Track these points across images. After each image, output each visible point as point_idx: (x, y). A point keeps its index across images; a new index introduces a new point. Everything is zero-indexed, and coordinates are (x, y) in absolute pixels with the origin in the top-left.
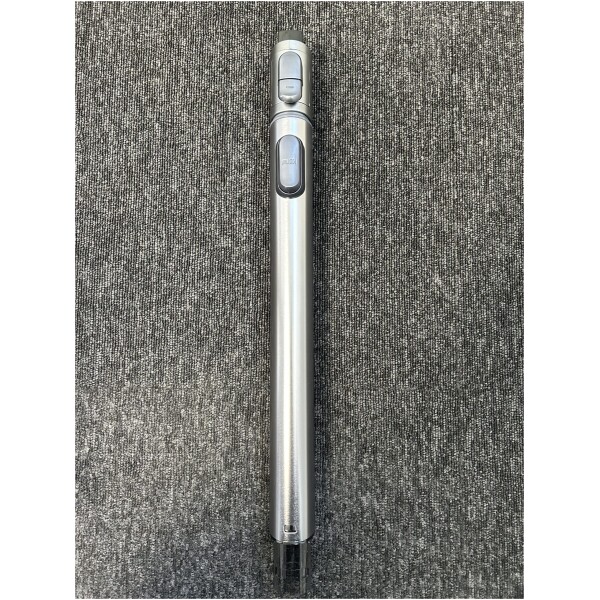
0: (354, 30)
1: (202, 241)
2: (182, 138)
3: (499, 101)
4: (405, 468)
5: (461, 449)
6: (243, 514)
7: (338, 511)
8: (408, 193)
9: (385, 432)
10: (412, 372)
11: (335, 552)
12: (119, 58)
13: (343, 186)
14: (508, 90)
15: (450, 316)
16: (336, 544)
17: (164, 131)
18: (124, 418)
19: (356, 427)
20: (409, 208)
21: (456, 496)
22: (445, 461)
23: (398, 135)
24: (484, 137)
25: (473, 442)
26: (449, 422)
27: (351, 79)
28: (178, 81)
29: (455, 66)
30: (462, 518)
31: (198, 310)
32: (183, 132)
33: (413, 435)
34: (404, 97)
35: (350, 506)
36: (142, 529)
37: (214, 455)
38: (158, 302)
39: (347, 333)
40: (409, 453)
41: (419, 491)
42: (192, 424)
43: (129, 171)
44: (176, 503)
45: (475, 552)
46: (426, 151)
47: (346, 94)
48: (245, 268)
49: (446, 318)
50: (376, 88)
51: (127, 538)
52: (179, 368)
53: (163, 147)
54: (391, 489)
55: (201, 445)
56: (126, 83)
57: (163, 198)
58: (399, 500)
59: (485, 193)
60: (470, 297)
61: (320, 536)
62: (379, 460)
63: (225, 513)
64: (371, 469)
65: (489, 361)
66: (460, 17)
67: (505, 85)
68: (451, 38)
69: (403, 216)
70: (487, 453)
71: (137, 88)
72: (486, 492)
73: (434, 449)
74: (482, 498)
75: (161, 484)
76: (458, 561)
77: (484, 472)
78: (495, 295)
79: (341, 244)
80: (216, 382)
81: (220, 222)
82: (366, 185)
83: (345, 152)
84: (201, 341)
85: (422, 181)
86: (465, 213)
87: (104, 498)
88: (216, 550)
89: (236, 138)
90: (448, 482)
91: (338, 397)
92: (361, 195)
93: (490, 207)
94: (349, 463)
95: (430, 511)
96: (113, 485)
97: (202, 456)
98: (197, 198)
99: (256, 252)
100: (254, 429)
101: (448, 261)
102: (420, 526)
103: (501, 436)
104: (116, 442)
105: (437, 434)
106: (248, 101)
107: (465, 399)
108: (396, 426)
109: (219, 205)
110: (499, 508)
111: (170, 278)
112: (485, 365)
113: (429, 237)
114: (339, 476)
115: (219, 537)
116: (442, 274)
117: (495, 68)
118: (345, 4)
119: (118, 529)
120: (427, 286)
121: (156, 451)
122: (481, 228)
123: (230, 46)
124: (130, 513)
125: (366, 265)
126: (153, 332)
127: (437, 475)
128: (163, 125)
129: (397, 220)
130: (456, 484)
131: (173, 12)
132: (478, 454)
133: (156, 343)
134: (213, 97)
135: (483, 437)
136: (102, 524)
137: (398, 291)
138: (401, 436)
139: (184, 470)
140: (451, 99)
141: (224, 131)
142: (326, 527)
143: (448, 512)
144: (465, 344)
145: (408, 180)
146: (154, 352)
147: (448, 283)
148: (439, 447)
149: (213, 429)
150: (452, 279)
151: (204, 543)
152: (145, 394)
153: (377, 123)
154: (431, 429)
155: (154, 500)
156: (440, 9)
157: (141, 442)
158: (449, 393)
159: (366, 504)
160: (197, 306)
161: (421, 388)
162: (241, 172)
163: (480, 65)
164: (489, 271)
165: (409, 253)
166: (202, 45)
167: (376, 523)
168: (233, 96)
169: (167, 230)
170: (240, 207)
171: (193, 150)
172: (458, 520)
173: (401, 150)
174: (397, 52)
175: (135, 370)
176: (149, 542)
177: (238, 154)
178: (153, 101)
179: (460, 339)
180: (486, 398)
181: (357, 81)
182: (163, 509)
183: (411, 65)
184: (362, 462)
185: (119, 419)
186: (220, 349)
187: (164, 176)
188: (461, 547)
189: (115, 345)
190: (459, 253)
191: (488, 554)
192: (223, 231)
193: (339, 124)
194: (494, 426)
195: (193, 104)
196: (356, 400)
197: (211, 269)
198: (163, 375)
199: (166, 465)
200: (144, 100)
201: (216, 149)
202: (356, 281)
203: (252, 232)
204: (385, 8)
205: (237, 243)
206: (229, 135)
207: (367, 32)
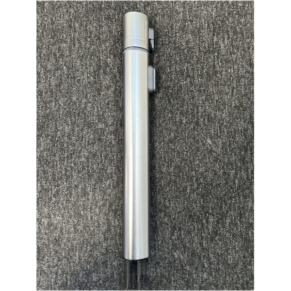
0: (163, 16)
1: (89, 125)
2: (78, 74)
3: (238, 49)
4: (196, 238)
5: (224, 227)
6: (114, 263)
7: (162, 261)
8: (193, 98)
9: (185, 220)
10: (198, 189)
11: (161, 281)
12: (45, 34)
13: (160, 95)
14: (242, 44)
15: (216, 159)
16: (162, 277)
17: (69, 71)
18: (53, 216)
19: (170, 217)
20: (194, 105)
21: (222, 251)
22: (216, 233)
23: (187, 68)
24: (231, 68)
25: (230, 223)
26: (217, 213)
27: (162, 41)
28: (75, 45)
29: (215, 32)
30: (225, 263)
31: (88, 161)
32: (78, 71)
33: (199, 221)
34: (189, 49)
35: (168, 258)
36: (63, 272)
37: (99, 234)
38: (68, 157)
39: (164, 170)
40: (197, 230)
41: (203, 249)
42: (87, 219)
43: (51, 91)
44: (80, 259)
45: (233, 279)
46: (201, 76)
48: (111, 138)
49: (214, 161)
50: (175, 45)
51: (56, 277)
52: (79, 190)
53: (68, 78)
54: (189, 249)
55: (92, 229)
56: (49, 47)
57: (69, 104)
58: (193, 254)
59: (232, 96)
60: (226, 149)
61: (154, 273)
62: (182, 233)
63: (105, 263)
64: (178, 239)
65: (237, 182)
66: (216, 7)
67: (240, 41)
68: (212, 18)
69: (191, 109)
70: (237, 229)
71: (54, 49)
72: (237, 249)
73: (210, 227)
74: (235, 252)
75: (72, 249)
76: (224, 284)
77: (236, 238)
78: (239, 148)
79: (160, 125)
80: (99, 197)
81: (98, 116)
82: (172, 94)
84: (90, 176)
85: (200, 91)
86: (222, 107)
87: (43, 257)
88: (101, 282)
89: (105, 73)
90: (218, 244)
91: (160, 203)
92: (169, 99)
93: (235, 103)
94: (167, 236)
95: (209, 259)
96: (48, 251)
97: (92, 235)
98: (86, 104)
99: (117, 130)
100: (118, 220)
101: (214, 131)
102: (204, 267)
103: (244, 219)
104: (49, 228)
105: (211, 220)
106: (110, 54)
107: (225, 201)
108: (191, 216)
109: (97, 107)
110: (244, 257)
111: (74, 145)
112: (235, 183)
113: (204, 120)
114: (162, 243)
115: (102, 275)
116: (211, 138)
117: (235, 33)
118: (158, 2)
119: (51, 273)
120: (204, 145)
121: (69, 233)
122: (230, 114)
123: (100, 26)
124: (57, 265)
125: (172, 135)
126: (66, 172)
127: (212, 241)
128: (68, 68)
129: (188, 111)
130: (222, 245)
131: (71, 10)
132: (232, 229)
133: (68, 178)
134: (92, 52)
135: (235, 220)
136: (43, 271)
137: (189, 148)
138: (193, 221)
139: (83, 242)
140: (213, 49)
141: (99, 70)
142: (156, 269)
143: (218, 259)
144: (224, 173)
145: (193, 91)
146: (67, 183)
147: (215, 143)
148: (213, 226)
149: (98, 221)
150: (216, 140)
151: (95, 279)
152: (63, 204)
153: (176, 63)
154: (208, 217)
155: (68, 258)
156: (206, 4)
157: (61, 229)
158: (217, 198)
159: (176, 256)
160: (88, 158)
161: (202, 197)
162: (108, 90)
163: (228, 31)
164: (235, 136)
165: (194, 128)
166: (86, 26)
167: (182, 266)
168: (103, 51)
169: (71, 120)
170: (108, 107)
171: (83, 79)
172: (223, 263)
173: (188, 76)
174: (185, 26)
175: (57, 192)
176: (67, 279)
177: (106, 81)
178: (62, 55)
179: (222, 171)
180: (236, 200)
181: (165, 41)
182: (73, 262)
183: (192, 32)
184: (174, 235)
185: (50, 217)
186: (100, 180)
187: (69, 93)
188: (226, 277)
189: (47, 180)
190: (220, 127)
191: (239, 280)
192: (100, 121)
194: (241, 215)
195: (83, 56)
196: (170, 204)
197: (94, 140)
198: (71, 194)
199: (74, 240)
200: (58, 55)
201: (95, 78)
202: (168, 143)
203: (114, 120)
204: (178, 4)
205: (107, 126)
206: (101, 71)
207: (170, 17)
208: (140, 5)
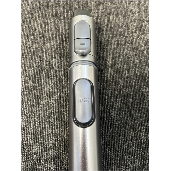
0: (117, 15)
13: (117, 105)
27: (117, 41)
47: (115, 49)
82: (132, 104)
83: (117, 84)
89: (48, 76)
92: (130, 111)
99: (59, 155)
106: (56, 53)
109: (34, 121)
118: (111, 2)
123: (46, 24)
134: (34, 52)
141: (40, 72)
153: (135, 65)
162: (50, 98)
166: (30, 23)
168: (47, 51)
170: (49, 122)
174: (142, 26)
177: (48, 86)
181: (121, 41)
192: (36, 141)
193: (112, 66)
201: (34, 83)
203: (57, 140)
204: (133, 5)
205: (46, 148)
206: (44, 74)
207: (125, 16)
208: (91, 4)
